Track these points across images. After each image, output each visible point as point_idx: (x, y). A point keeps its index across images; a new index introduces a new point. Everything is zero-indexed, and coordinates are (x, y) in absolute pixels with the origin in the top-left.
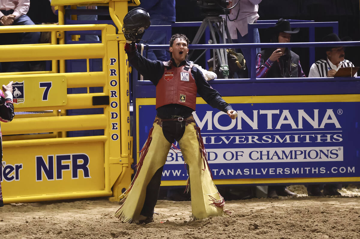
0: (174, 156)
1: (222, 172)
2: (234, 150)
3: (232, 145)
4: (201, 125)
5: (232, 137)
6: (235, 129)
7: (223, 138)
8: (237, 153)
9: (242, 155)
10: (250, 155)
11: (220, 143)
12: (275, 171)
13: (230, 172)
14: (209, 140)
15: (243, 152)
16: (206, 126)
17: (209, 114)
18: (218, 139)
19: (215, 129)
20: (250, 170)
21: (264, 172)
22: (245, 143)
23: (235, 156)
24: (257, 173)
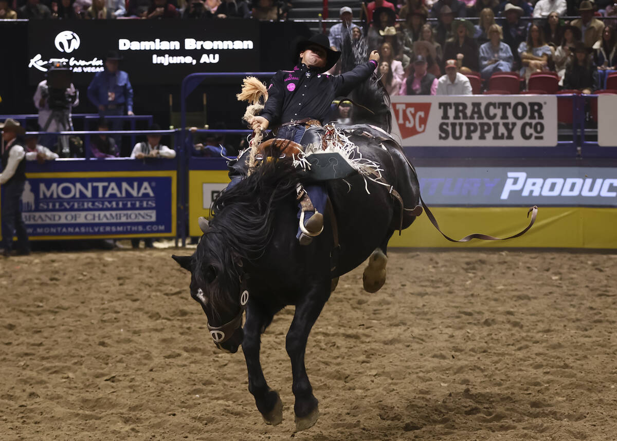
0: (28, 217)
1: (64, 230)
2: (73, 213)
3: (72, 209)
4: (48, 194)
5: (72, 204)
6: (74, 197)
7: (65, 204)
8: (76, 215)
9: (79, 217)
10: (86, 217)
11: (63, 208)
12: (105, 229)
13: (71, 230)
14: (54, 205)
15: (80, 215)
16: (52, 194)
17: (54, 186)
18: (61, 205)
19: (59, 197)
20: (85, 229)
21: (96, 229)
22: (82, 207)
23: (75, 217)
24: (91, 230)
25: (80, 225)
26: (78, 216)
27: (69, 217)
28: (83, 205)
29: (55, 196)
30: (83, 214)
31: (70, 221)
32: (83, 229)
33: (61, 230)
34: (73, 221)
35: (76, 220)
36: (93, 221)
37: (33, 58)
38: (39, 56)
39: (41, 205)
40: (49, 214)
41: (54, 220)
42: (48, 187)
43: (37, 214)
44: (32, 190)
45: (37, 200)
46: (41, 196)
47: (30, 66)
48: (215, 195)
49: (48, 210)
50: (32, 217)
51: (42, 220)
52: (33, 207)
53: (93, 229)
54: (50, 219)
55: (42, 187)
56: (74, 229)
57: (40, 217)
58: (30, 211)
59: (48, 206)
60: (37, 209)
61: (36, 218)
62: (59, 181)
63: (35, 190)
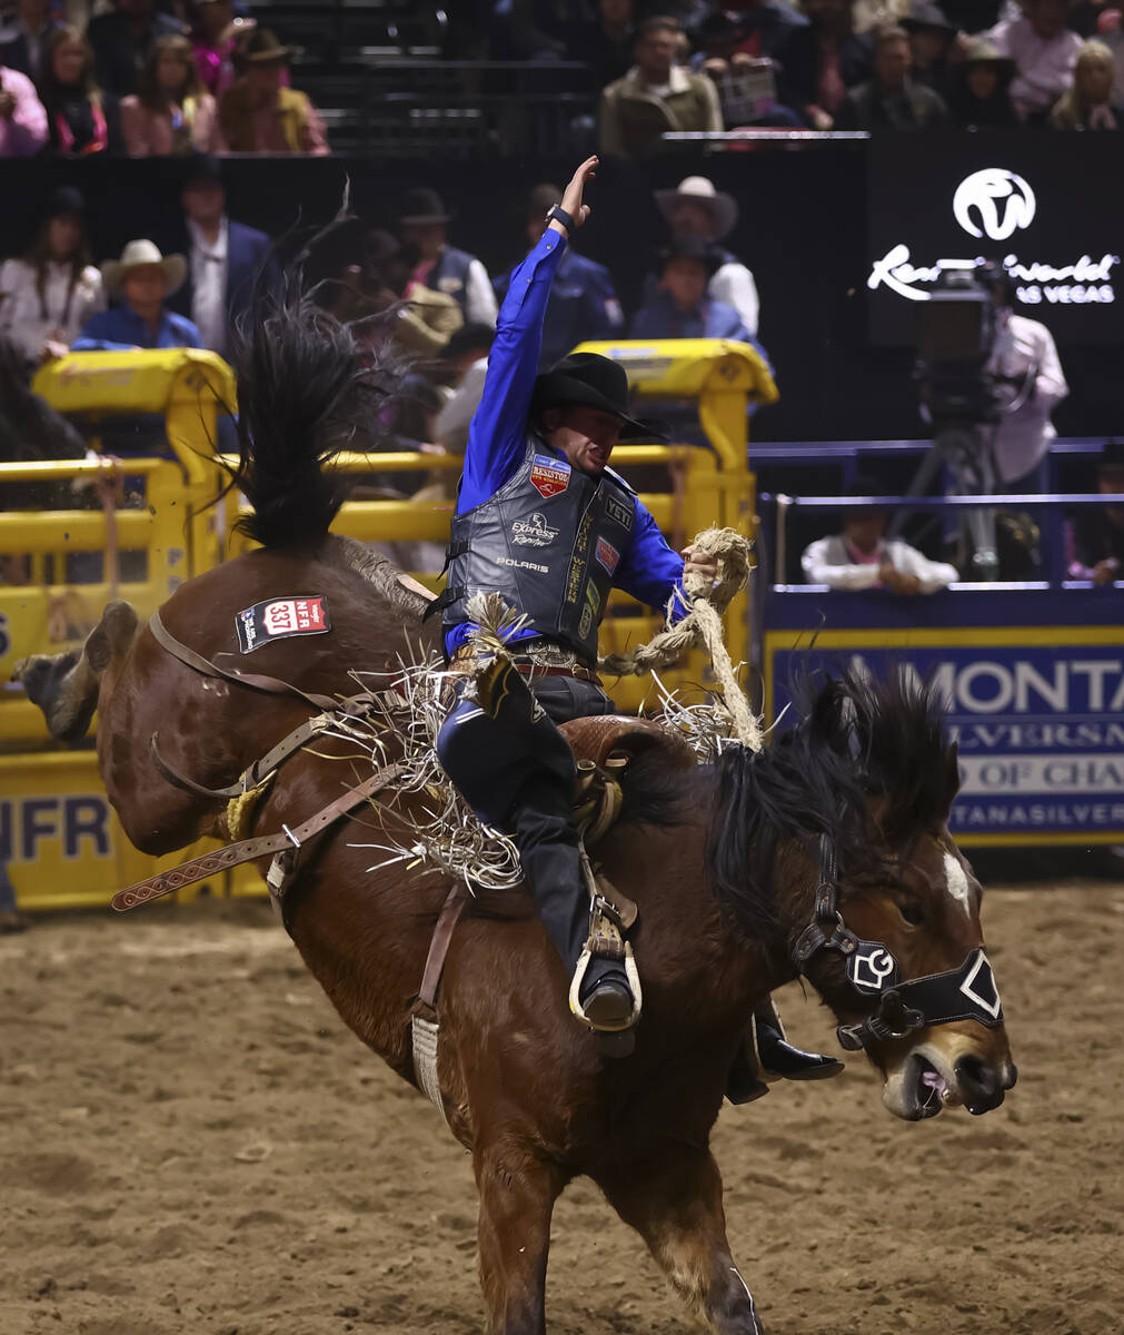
1: (977, 815)
2: (1007, 761)
3: (1003, 748)
5: (1001, 730)
6: (1010, 709)
7: (982, 732)
8: (1014, 770)
9: (1026, 775)
10: (1047, 775)
11: (973, 743)
12: (1108, 813)
13: (997, 815)
15: (1028, 768)
17: (946, 672)
18: (967, 733)
19: (960, 709)
20: (1046, 811)
21: (1081, 814)
22: (1034, 742)
23: (1011, 775)
24: (1063, 818)
25: (1028, 801)
26: (1021, 770)
27: (994, 775)
28: (1039, 734)
29: (949, 704)
30: (1039, 763)
31: (996, 785)
32: (1038, 814)
33: (967, 816)
34: (1007, 788)
35: (1014, 781)
36: (1069, 789)
37: (881, 259)
38: (900, 253)
42: (927, 675)
47: (873, 282)
53: (1070, 812)
56: (1010, 812)
62: (962, 658)
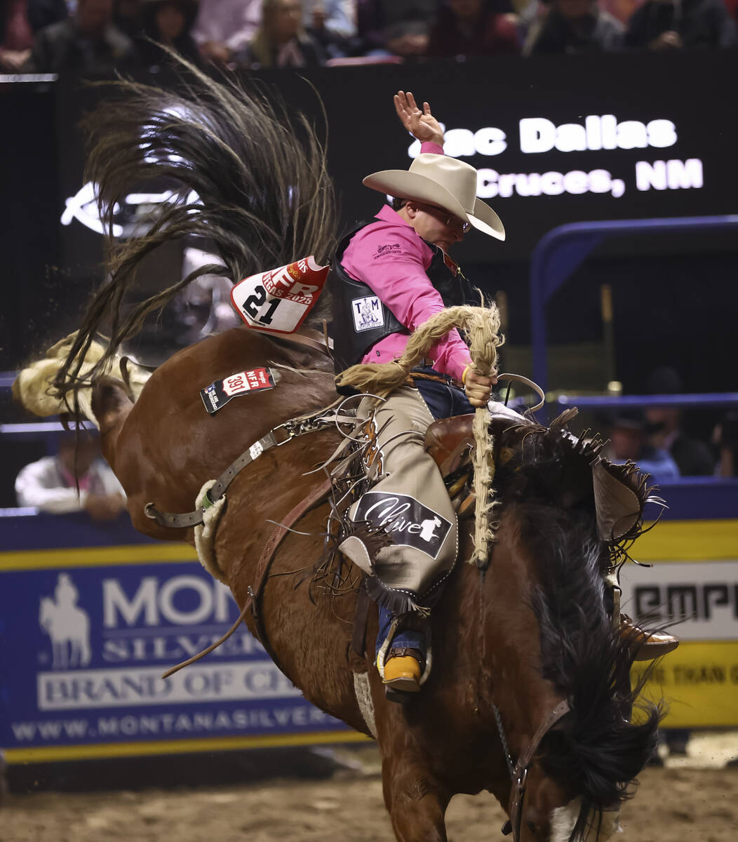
0: (70, 688)
1: (184, 722)
2: (209, 670)
3: (207, 659)
4: (131, 613)
5: (203, 640)
6: (211, 620)
7: (185, 643)
8: (217, 677)
9: (228, 682)
10: (248, 681)
11: (177, 654)
12: (307, 715)
13: (203, 721)
14: (149, 648)
15: (230, 674)
16: (142, 614)
17: (148, 587)
18: (172, 645)
19: (164, 621)
20: (248, 716)
21: (282, 717)
22: (235, 650)
23: (214, 683)
24: (266, 721)
25: (231, 706)
26: (224, 677)
27: (198, 683)
28: (239, 643)
29: (152, 618)
30: (240, 670)
31: (201, 693)
32: (241, 719)
33: (174, 724)
34: (210, 696)
35: (217, 689)
36: (270, 694)
37: (73, 194)
39: (110, 647)
40: (135, 675)
41: (152, 692)
42: (131, 591)
43: (98, 677)
44: (81, 603)
45: (97, 634)
46: (110, 620)
47: (66, 219)
48: (646, 598)
49: (131, 663)
50: (82, 685)
51: (115, 693)
52: (86, 655)
53: (272, 717)
54: (139, 690)
55: (112, 592)
56: (215, 717)
57: (109, 685)
58: (78, 667)
59: (131, 649)
60: (99, 662)
61: (96, 689)
62: (164, 572)
63: (90, 602)
